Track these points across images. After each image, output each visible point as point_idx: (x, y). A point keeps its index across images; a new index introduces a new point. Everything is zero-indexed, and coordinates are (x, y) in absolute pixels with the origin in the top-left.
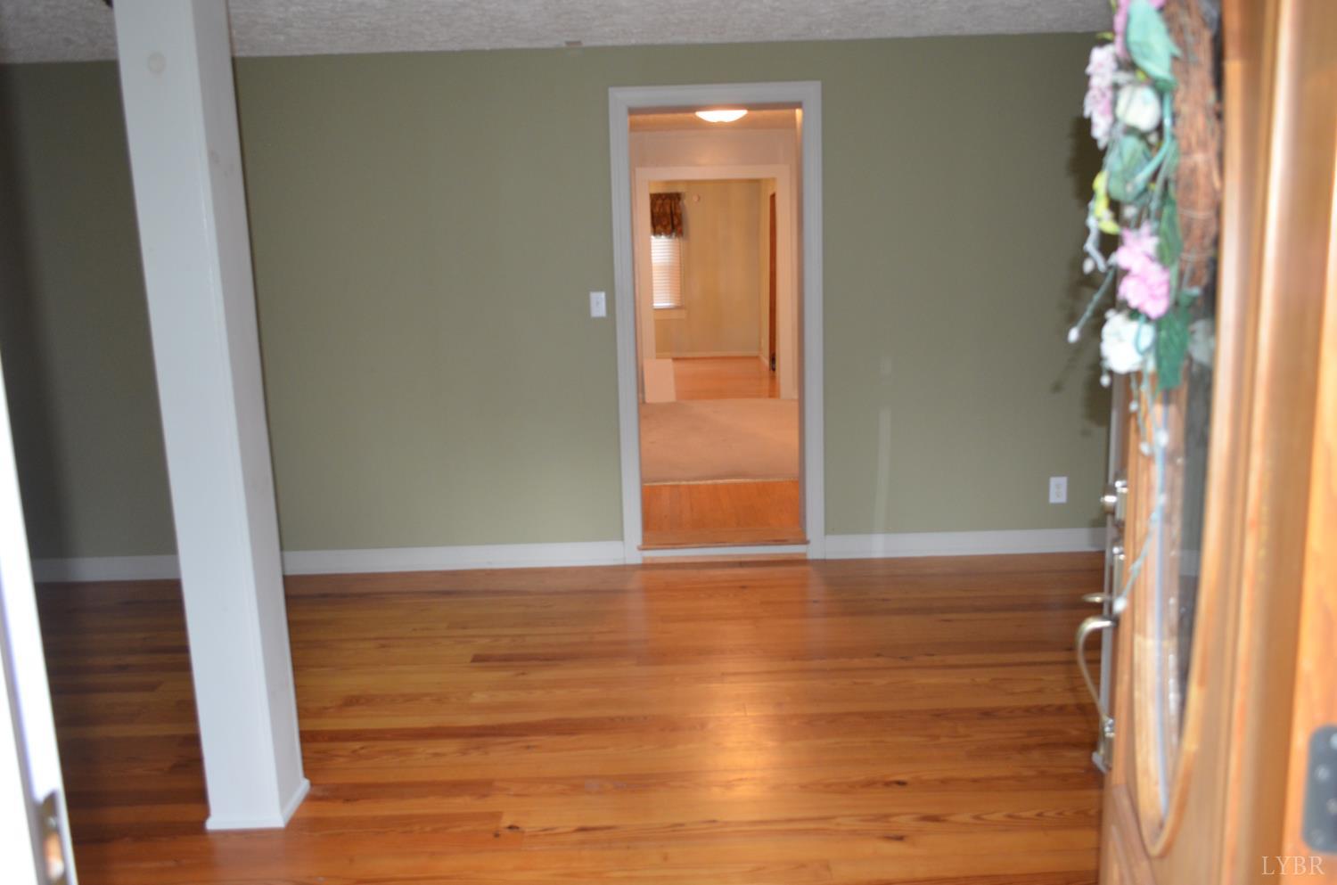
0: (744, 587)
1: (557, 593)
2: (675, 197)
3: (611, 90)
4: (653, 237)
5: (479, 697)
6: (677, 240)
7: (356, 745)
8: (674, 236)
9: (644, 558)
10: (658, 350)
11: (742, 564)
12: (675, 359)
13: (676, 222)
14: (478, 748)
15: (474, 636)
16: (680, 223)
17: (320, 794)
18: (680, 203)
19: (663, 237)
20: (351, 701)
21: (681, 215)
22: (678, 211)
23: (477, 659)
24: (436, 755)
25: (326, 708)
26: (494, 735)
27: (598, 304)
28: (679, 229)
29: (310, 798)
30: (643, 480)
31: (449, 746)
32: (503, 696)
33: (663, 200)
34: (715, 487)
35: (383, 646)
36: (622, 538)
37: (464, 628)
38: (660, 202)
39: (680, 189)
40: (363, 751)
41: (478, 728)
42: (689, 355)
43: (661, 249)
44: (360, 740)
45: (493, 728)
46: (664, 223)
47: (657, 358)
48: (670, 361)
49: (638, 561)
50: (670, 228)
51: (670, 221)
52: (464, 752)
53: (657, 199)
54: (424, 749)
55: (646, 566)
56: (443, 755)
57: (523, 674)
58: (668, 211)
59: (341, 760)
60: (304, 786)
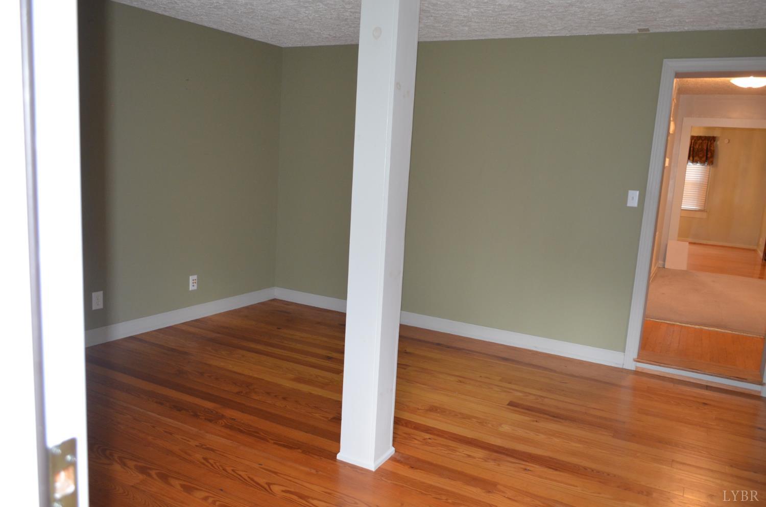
0: (705, 404)
1: (573, 376)
2: (712, 139)
3: (665, 61)
4: (690, 164)
5: (506, 428)
6: (708, 167)
7: (427, 436)
8: (706, 165)
9: (636, 367)
10: (679, 235)
11: (707, 388)
12: (690, 243)
13: (709, 155)
14: (495, 460)
15: (513, 390)
16: (712, 156)
17: (398, 458)
18: (715, 143)
19: (698, 164)
20: (433, 409)
21: (714, 151)
22: (712, 148)
23: (511, 404)
24: (469, 456)
25: (418, 409)
26: (507, 455)
27: (633, 199)
28: (711, 160)
29: (393, 459)
30: (645, 316)
31: (479, 453)
32: (520, 432)
33: (703, 140)
34: (701, 330)
35: (461, 382)
36: (624, 351)
37: (510, 383)
38: (700, 141)
39: (715, 134)
40: (430, 440)
41: (499, 447)
42: (704, 242)
43: (694, 172)
44: (431, 434)
45: (507, 450)
46: (701, 155)
47: (678, 240)
48: (688, 243)
49: (633, 368)
50: (704, 159)
51: (705, 154)
52: (486, 460)
53: (699, 140)
54: (464, 450)
55: (637, 373)
56: (474, 458)
57: (536, 421)
58: (705, 148)
59: (416, 442)
60: (391, 451)
